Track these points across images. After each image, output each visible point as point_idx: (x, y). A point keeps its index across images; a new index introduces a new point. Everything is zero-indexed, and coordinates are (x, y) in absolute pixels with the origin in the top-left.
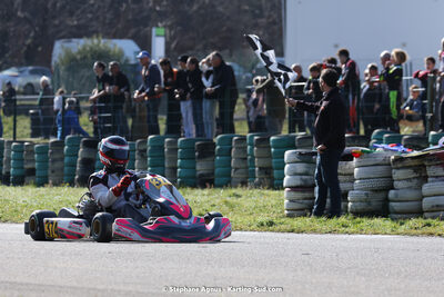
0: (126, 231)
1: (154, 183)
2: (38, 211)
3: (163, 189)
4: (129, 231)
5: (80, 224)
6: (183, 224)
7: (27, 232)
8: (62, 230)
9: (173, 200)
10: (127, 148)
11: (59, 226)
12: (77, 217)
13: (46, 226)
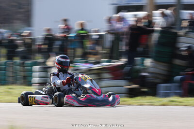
0: (71, 101)
1: (83, 78)
2: (25, 92)
3: (88, 81)
4: (72, 101)
5: (47, 98)
6: (98, 98)
7: (19, 102)
8: (38, 101)
9: (93, 87)
10: (69, 60)
11: (36, 99)
12: (45, 95)
13: (29, 99)
